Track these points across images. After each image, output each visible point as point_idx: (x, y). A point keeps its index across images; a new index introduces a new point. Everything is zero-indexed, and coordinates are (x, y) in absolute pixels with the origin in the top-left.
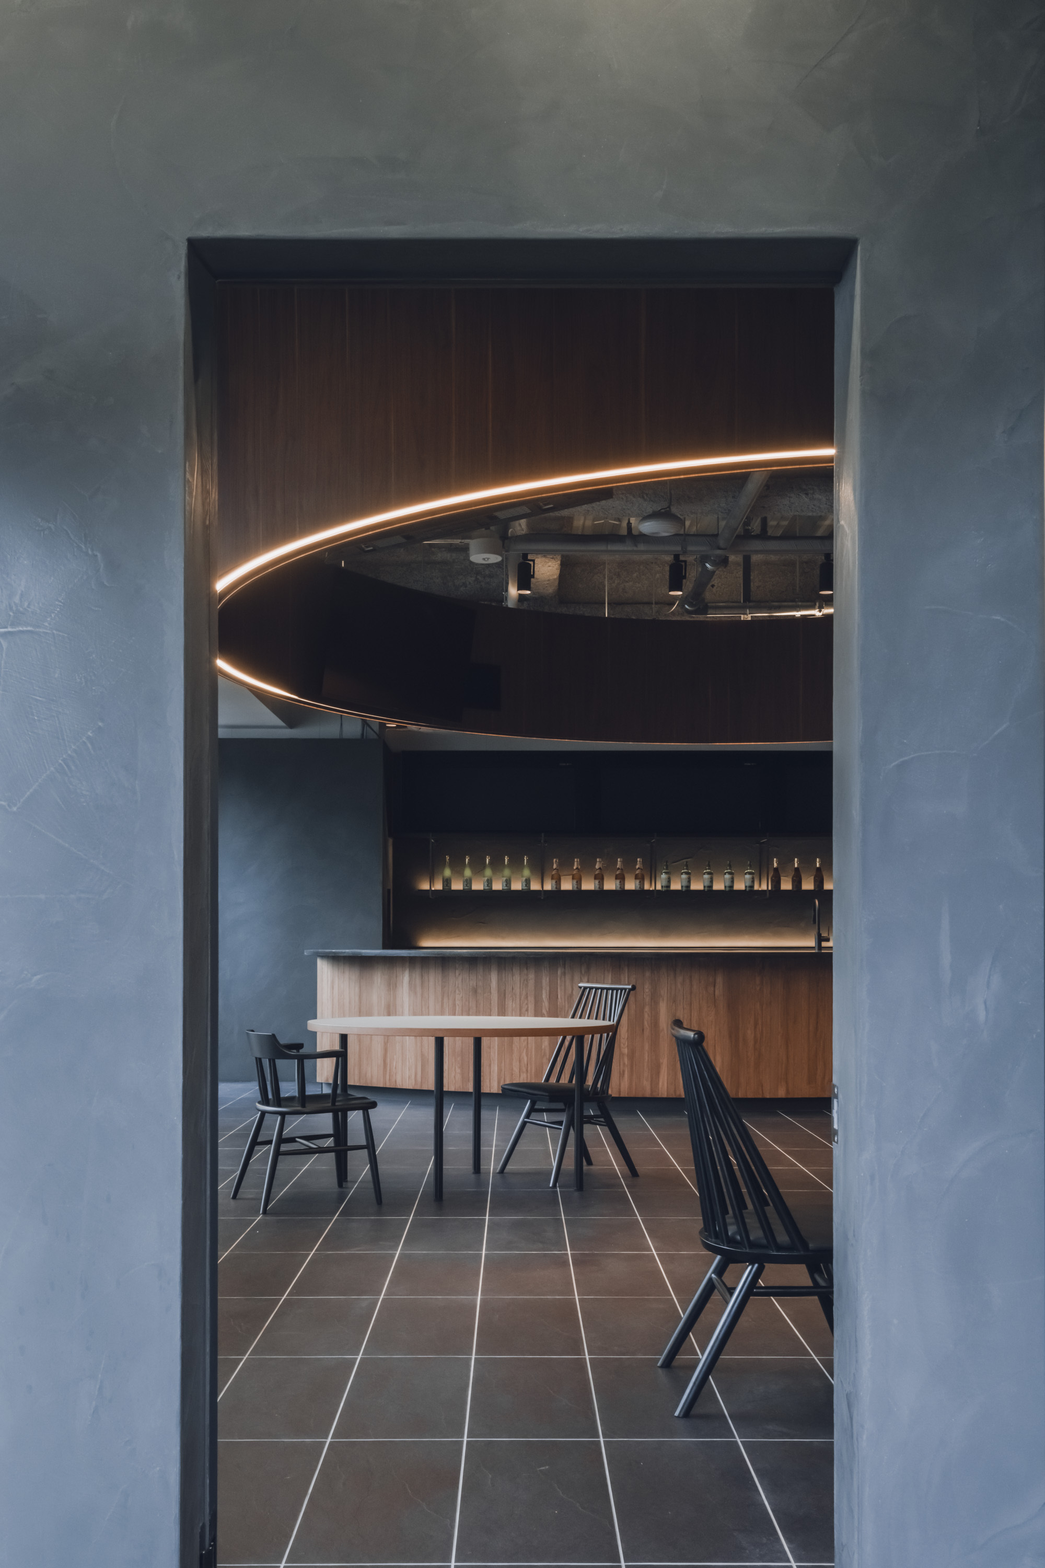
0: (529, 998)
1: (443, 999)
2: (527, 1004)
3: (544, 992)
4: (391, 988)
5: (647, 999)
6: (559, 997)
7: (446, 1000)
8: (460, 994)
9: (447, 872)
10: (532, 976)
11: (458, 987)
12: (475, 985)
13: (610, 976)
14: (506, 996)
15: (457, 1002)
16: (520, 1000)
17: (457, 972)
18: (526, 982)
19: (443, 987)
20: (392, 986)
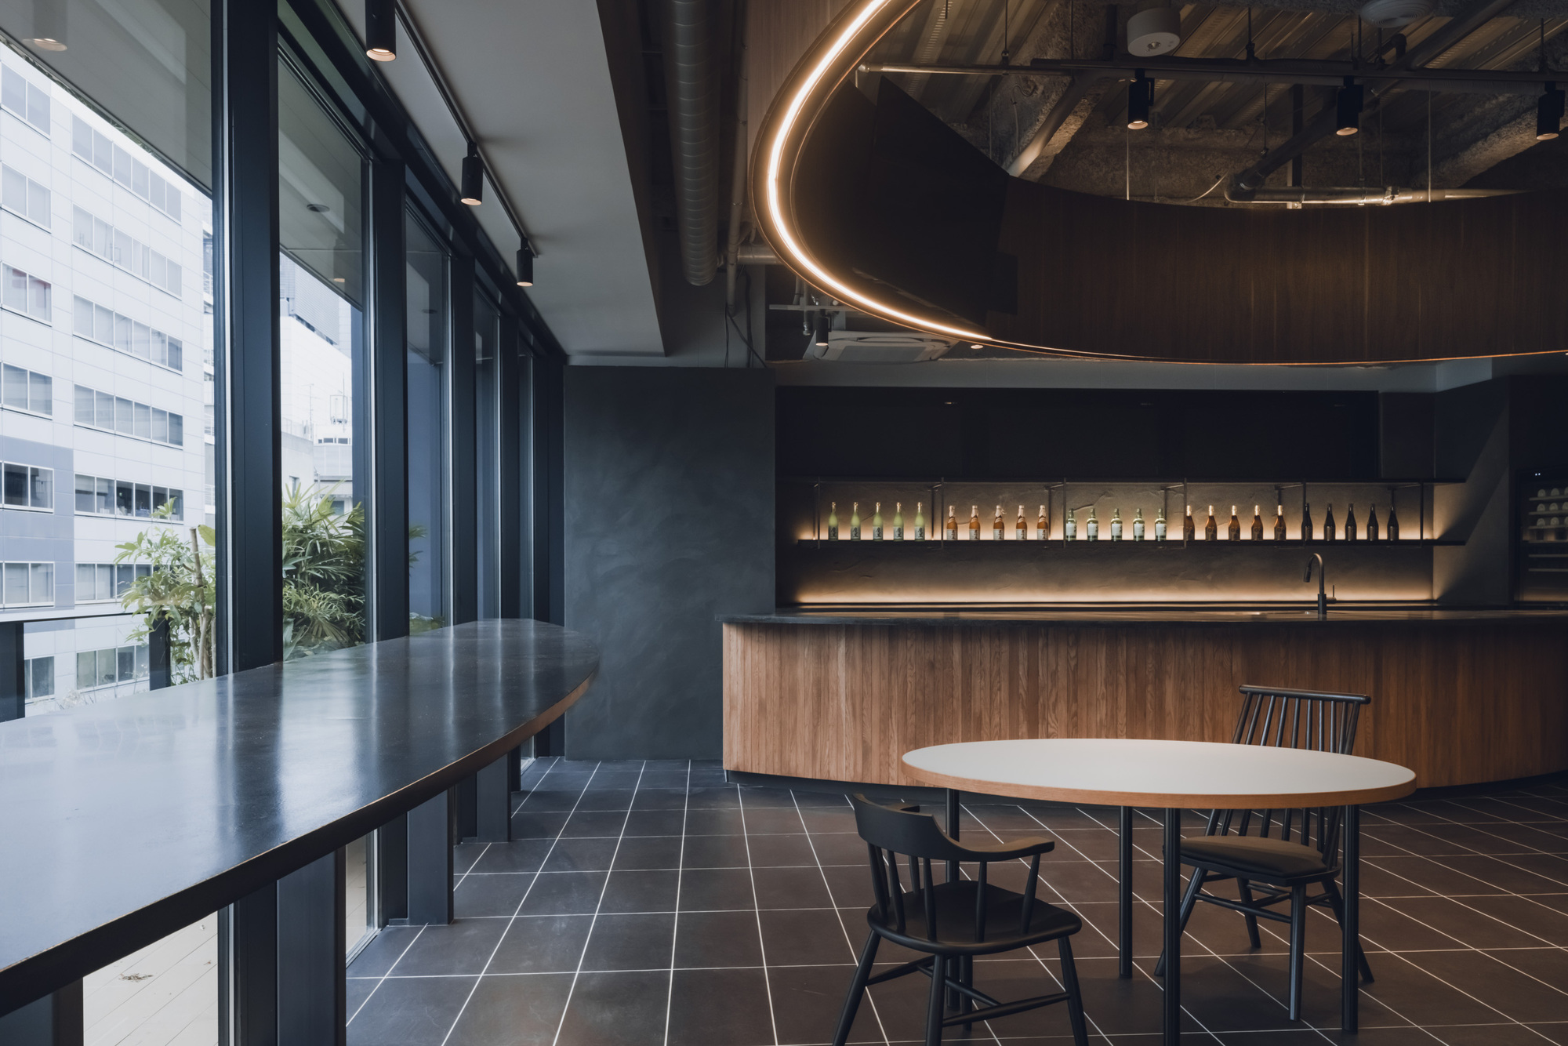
0: (1002, 675)
1: (890, 674)
2: (999, 682)
3: (1021, 667)
4: (822, 660)
5: (1151, 677)
6: (1040, 674)
7: (893, 676)
8: (912, 670)
9: (833, 521)
10: (1005, 648)
11: (910, 660)
12: (932, 659)
13: (1104, 650)
14: (973, 672)
15: (909, 679)
16: (991, 676)
17: (909, 643)
18: (997, 656)
19: (891, 660)
20: (823, 659)
